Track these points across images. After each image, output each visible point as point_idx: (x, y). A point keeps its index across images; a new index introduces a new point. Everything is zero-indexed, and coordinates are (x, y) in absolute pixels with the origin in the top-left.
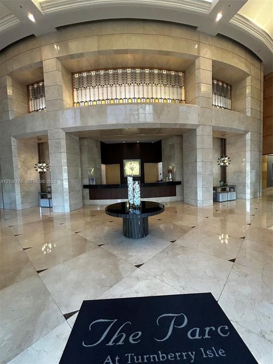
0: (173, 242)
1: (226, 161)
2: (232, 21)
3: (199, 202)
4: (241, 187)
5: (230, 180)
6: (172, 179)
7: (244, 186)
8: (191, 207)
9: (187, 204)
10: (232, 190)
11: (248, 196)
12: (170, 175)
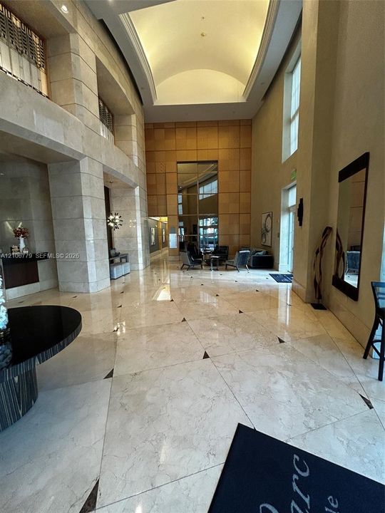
0: (110, 375)
1: (117, 221)
2: (121, 16)
3: (91, 285)
4: (133, 256)
5: (118, 248)
6: (27, 248)
7: (137, 255)
8: (79, 296)
9: (67, 292)
10: (124, 260)
11: (141, 266)
12: (22, 240)
